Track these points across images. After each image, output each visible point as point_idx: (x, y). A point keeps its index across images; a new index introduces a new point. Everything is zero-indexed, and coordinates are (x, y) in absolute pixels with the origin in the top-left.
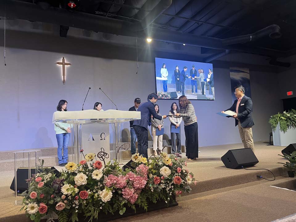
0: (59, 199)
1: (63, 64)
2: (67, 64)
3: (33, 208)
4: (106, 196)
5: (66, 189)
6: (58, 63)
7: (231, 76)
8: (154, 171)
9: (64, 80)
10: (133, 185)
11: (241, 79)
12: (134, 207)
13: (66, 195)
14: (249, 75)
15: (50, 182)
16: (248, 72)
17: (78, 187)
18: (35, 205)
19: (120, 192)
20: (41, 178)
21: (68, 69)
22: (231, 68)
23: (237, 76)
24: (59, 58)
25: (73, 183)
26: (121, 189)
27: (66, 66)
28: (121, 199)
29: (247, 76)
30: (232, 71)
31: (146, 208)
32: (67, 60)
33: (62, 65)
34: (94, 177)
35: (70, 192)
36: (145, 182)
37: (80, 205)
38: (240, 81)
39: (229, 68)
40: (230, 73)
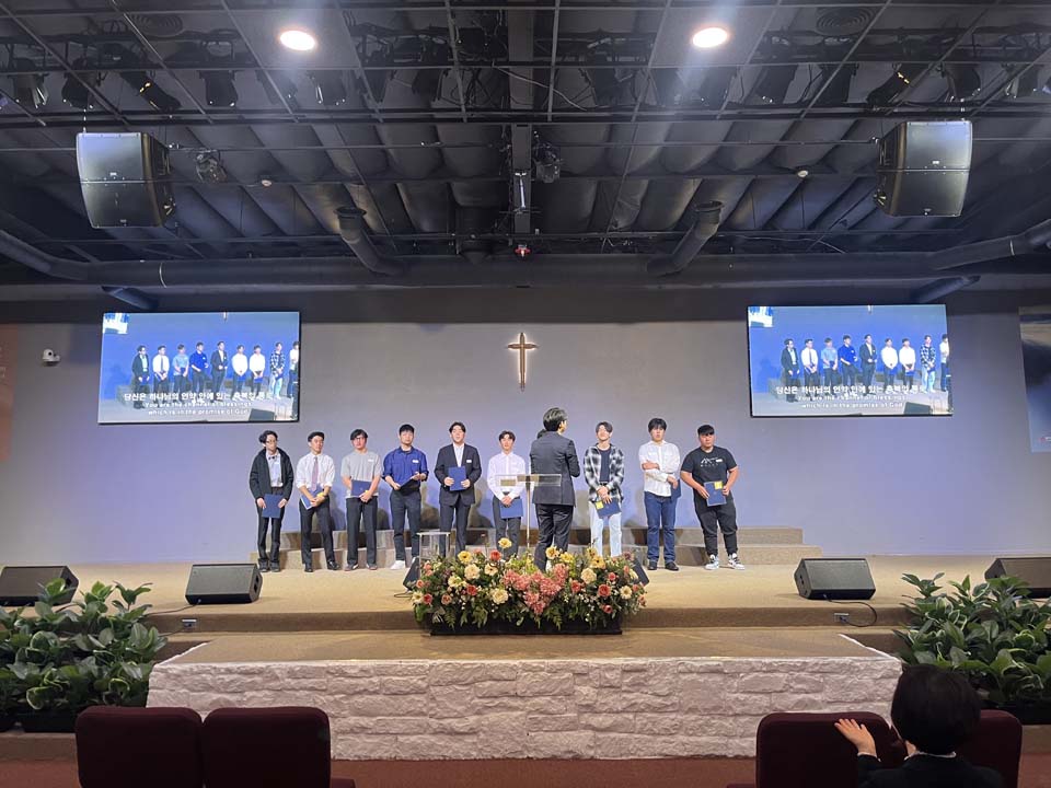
0: (444, 592)
1: (522, 347)
2: (529, 347)
3: (418, 597)
4: (499, 596)
5: (453, 582)
6: (511, 346)
7: (1025, 336)
8: (574, 574)
9: (523, 381)
10: (538, 588)
12: (538, 620)
13: (453, 588)
15: (440, 572)
17: (468, 582)
18: (421, 594)
19: (520, 595)
20: (429, 566)
21: (532, 356)
24: (513, 337)
25: (462, 576)
26: (521, 592)
27: (526, 350)
28: (521, 605)
30: (1029, 319)
31: (558, 624)
32: (530, 339)
33: (519, 350)
34: (487, 572)
35: (456, 585)
36: (558, 588)
37: (469, 603)
39: (1018, 311)
40: (1022, 326)
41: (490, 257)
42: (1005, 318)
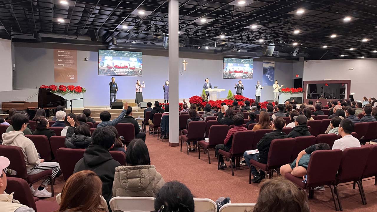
1: (185, 63)
2: (186, 63)
6: (183, 63)
7: (263, 66)
9: (185, 70)
11: (269, 67)
14: (274, 65)
16: (274, 63)
22: (263, 61)
23: (267, 66)
24: (184, 61)
27: (186, 64)
29: (273, 65)
30: (264, 63)
38: (269, 68)
39: (262, 61)
40: (263, 64)
41: (191, 48)
42: (261, 62)
